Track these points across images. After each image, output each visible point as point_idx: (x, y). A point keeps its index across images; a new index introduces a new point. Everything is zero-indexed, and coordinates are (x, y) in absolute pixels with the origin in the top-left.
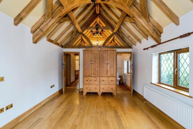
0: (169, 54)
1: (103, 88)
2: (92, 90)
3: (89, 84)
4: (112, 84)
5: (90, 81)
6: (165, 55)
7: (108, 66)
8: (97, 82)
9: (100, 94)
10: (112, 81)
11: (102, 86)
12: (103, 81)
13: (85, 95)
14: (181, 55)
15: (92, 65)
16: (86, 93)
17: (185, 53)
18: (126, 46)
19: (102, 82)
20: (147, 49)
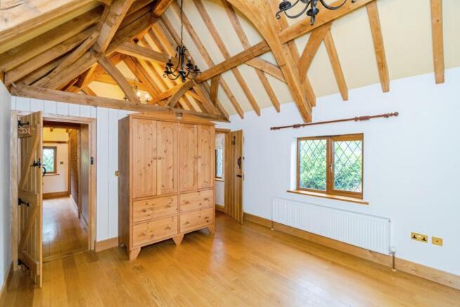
0: (317, 141)
1: (187, 223)
2: (158, 235)
3: (149, 221)
4: (206, 208)
5: (152, 209)
6: (310, 142)
7: (199, 164)
8: (172, 210)
9: (178, 241)
10: (205, 199)
11: (184, 219)
12: (187, 203)
13: (136, 256)
14: (336, 144)
15: (159, 161)
16: (139, 249)
17: (344, 142)
18: (218, 116)
19: (184, 208)
20: (279, 128)
